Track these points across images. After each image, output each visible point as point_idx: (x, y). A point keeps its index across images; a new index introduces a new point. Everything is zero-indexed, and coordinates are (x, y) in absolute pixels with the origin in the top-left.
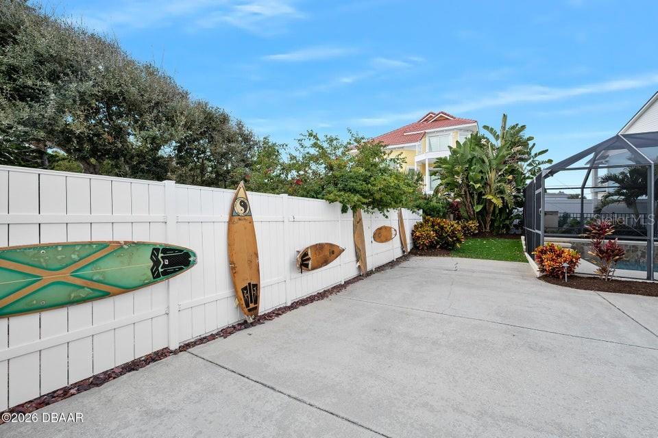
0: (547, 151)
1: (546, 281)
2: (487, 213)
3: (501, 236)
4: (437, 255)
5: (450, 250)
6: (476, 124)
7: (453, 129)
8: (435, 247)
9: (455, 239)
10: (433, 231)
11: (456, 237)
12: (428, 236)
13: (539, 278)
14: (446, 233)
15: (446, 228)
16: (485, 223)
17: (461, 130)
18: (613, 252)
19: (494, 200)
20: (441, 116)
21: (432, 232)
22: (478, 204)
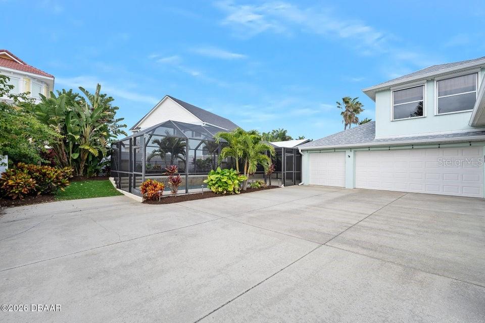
0: (123, 119)
1: (149, 203)
2: (81, 160)
3: (93, 178)
4: (40, 202)
5: (53, 195)
6: (52, 79)
7: (25, 75)
8: (35, 194)
9: (59, 184)
10: (32, 177)
11: (60, 182)
12: (26, 184)
13: (144, 202)
14: (50, 179)
15: (49, 174)
16: (79, 168)
17: (34, 78)
19: (91, 150)
20: (5, 55)
21: (31, 180)
22: (73, 152)
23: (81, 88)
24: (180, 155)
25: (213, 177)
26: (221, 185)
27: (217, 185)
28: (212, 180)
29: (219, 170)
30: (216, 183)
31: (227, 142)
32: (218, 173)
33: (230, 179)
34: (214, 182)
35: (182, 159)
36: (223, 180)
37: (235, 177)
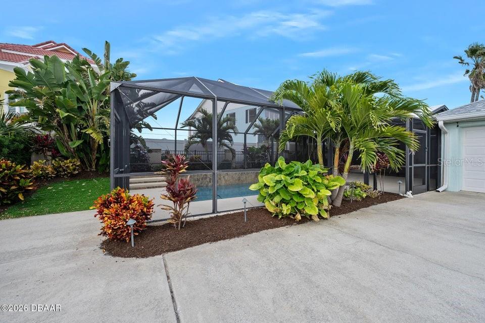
5: (7, 205)
18: (185, 193)
19: (94, 136)
20: (63, 48)
23: (85, 50)
24: (226, 142)
25: (268, 179)
26: (287, 198)
27: (277, 199)
28: (266, 186)
29: (281, 163)
30: (277, 193)
31: (299, 107)
32: (280, 171)
33: (308, 185)
34: (270, 191)
35: (228, 147)
36: (291, 189)
37: (319, 180)
